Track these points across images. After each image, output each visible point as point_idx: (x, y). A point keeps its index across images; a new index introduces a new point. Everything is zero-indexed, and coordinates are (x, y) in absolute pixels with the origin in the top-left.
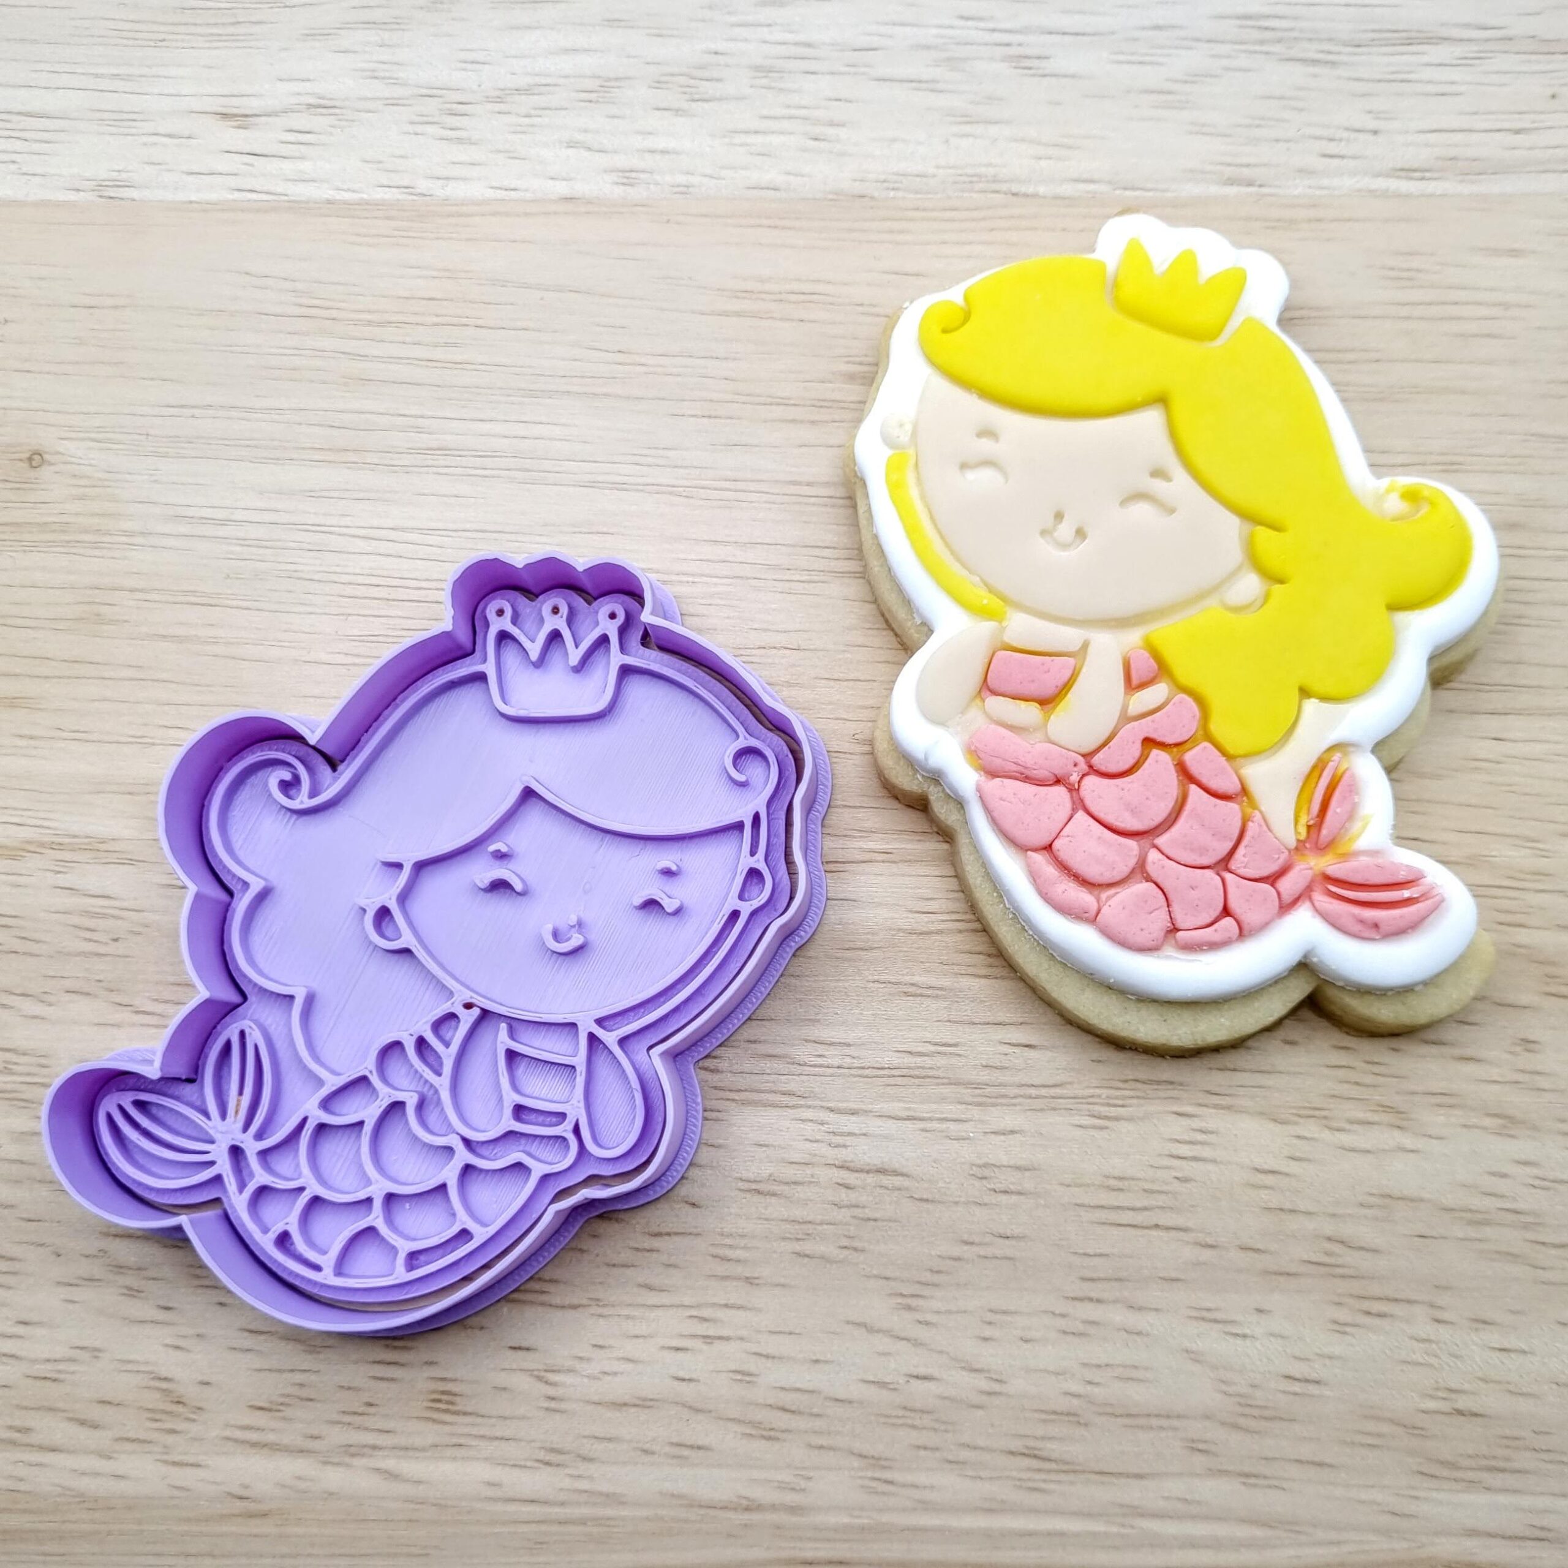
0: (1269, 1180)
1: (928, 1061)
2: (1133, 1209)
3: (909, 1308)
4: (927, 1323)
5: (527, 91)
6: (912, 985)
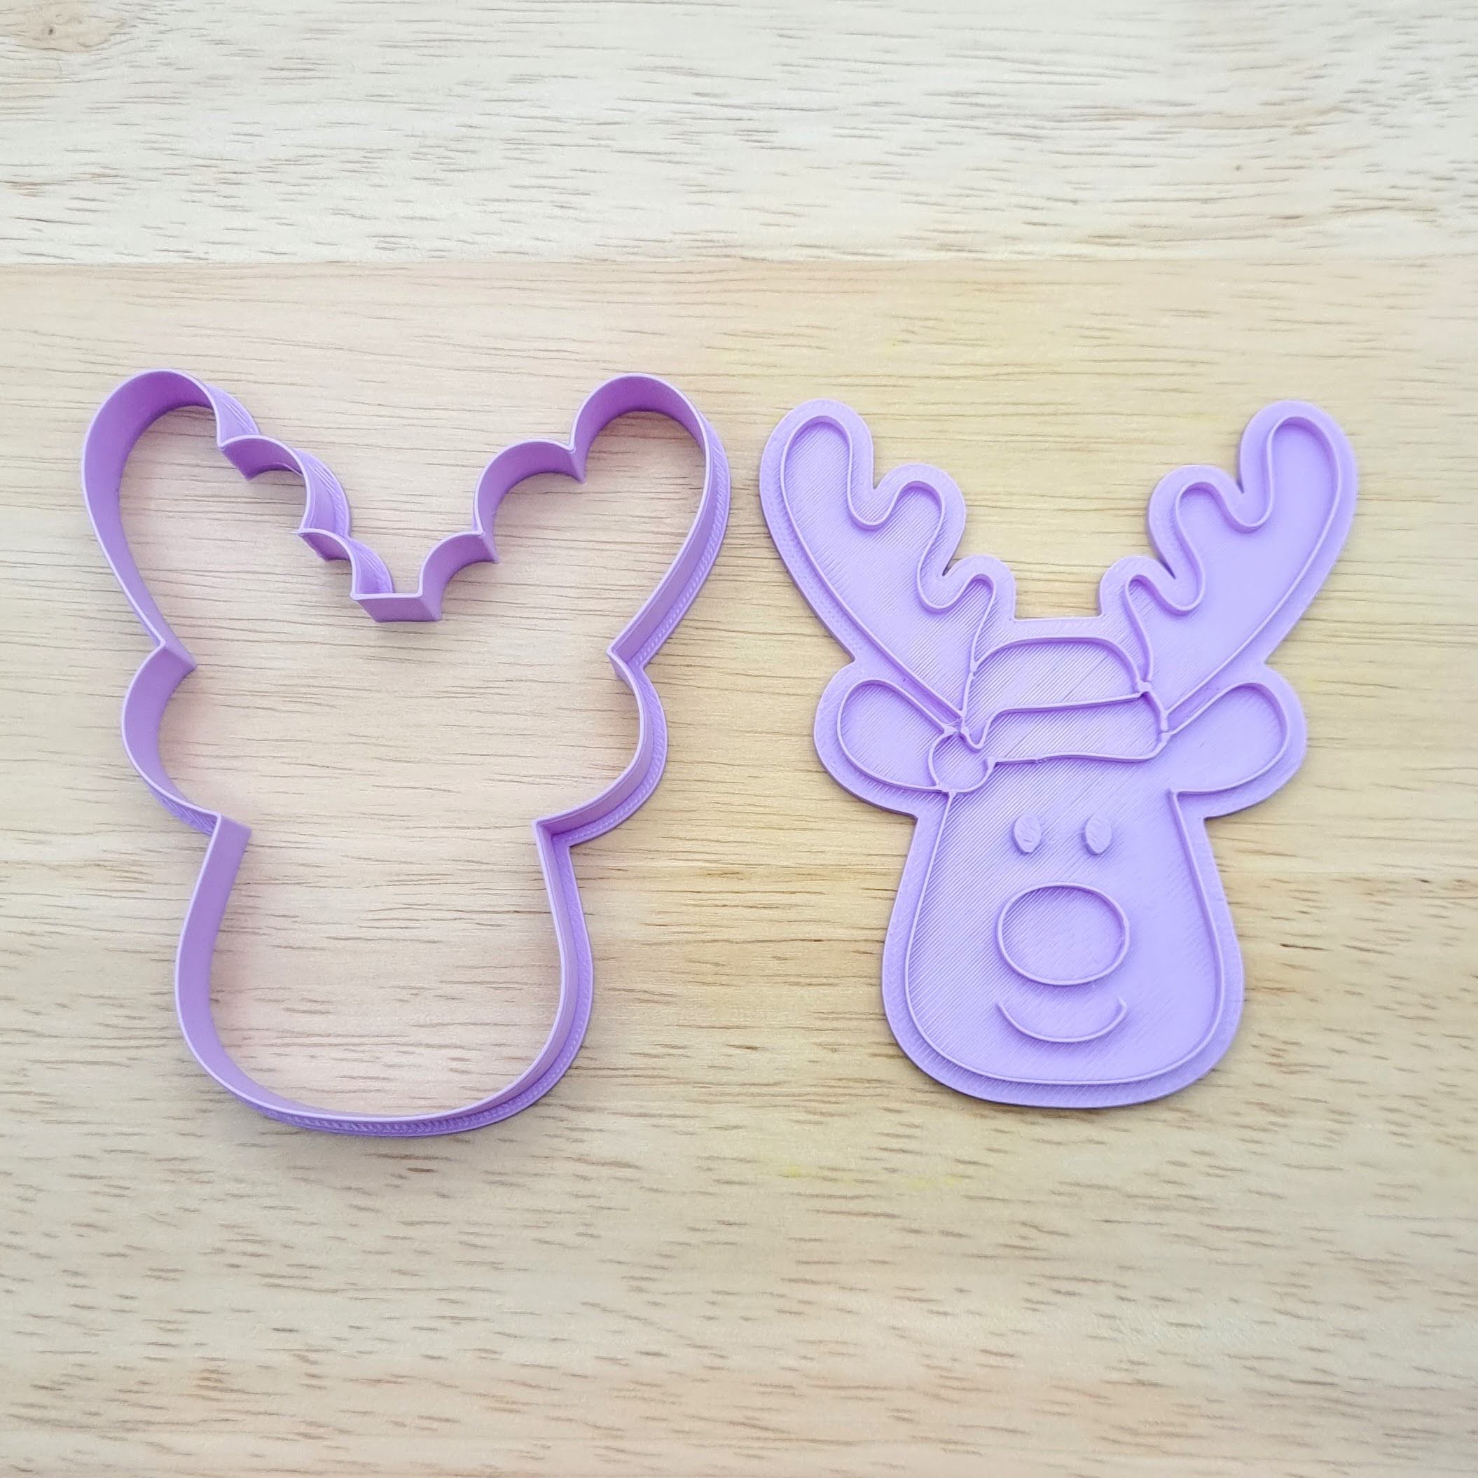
0: (971, 1170)
1: (660, 1063)
2: (844, 1197)
3: (641, 1290)
4: (655, 1304)
5: (296, 161)
6: (645, 992)
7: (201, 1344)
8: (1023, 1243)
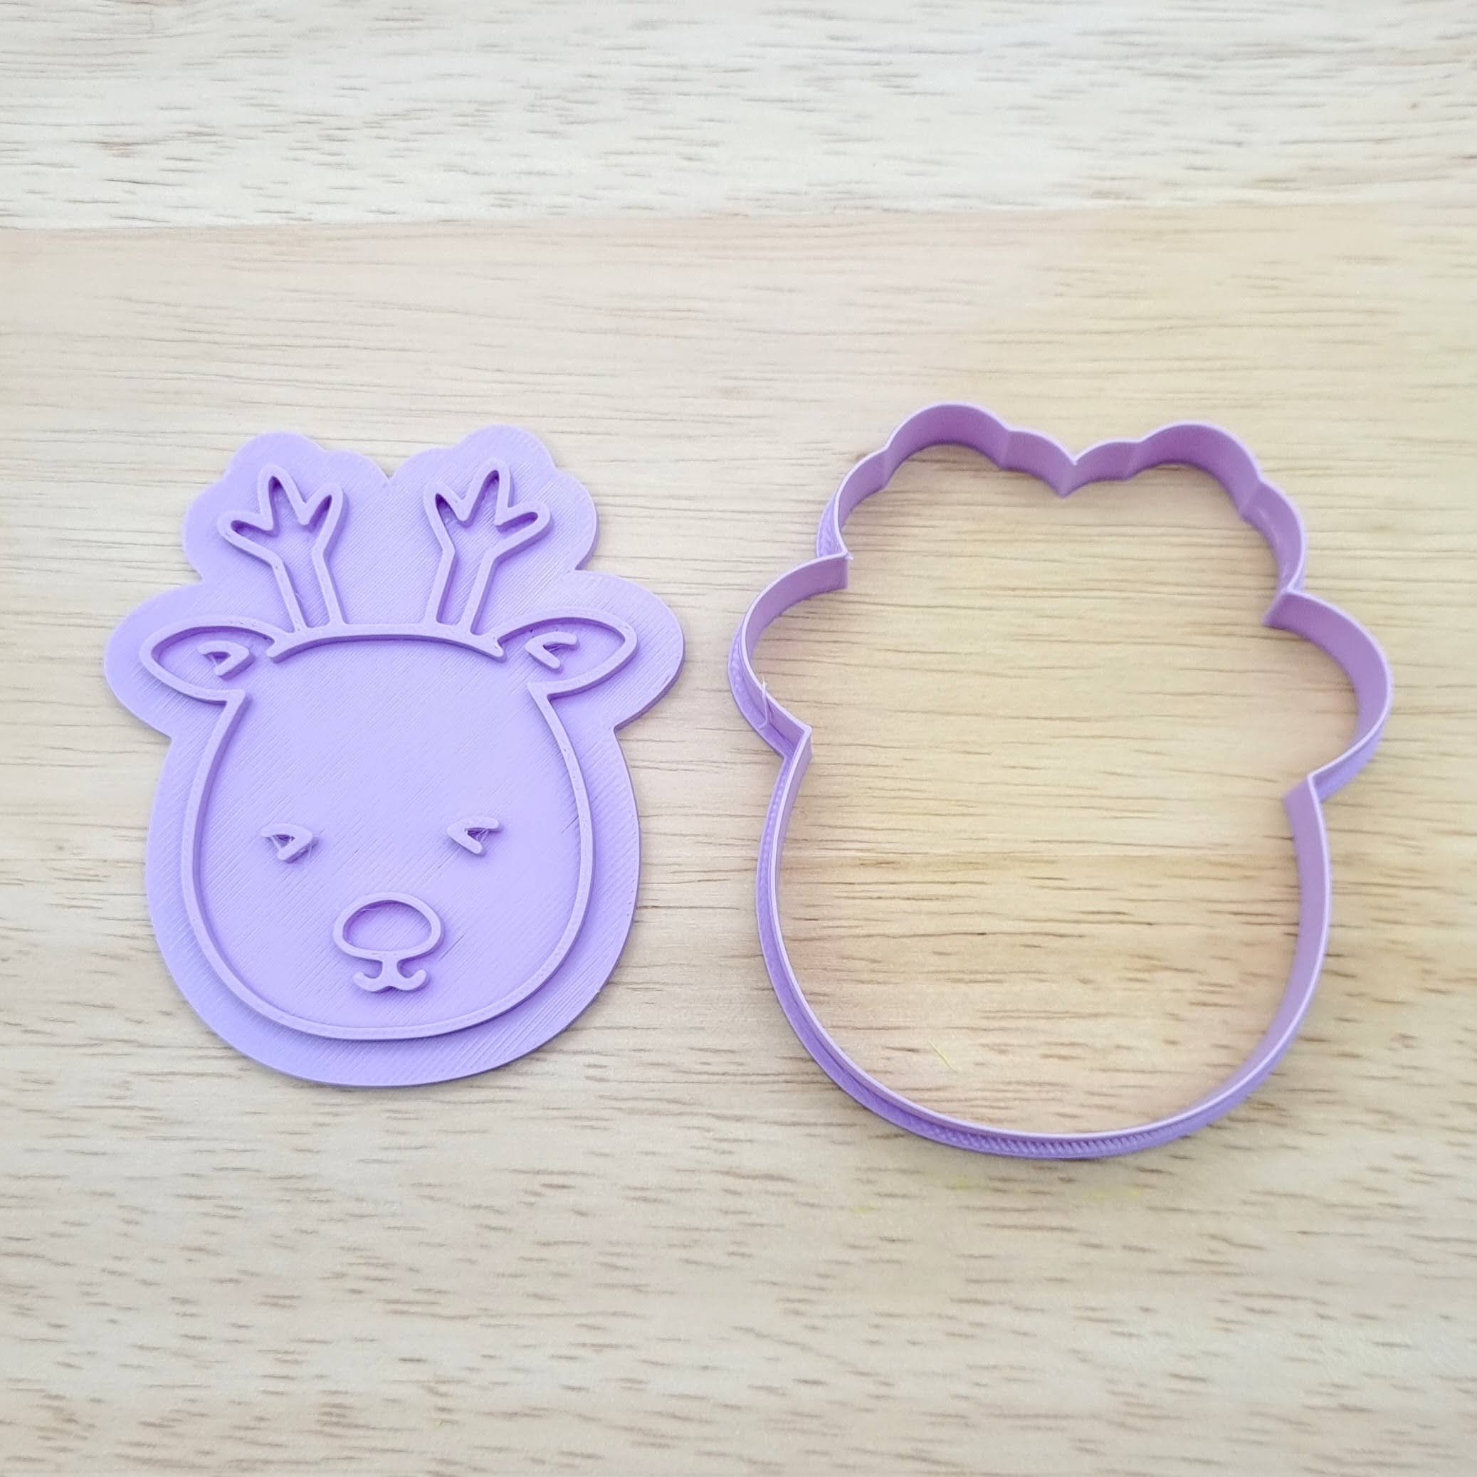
0: (1151, 1178)
3: (797, 1313)
4: (814, 1328)
5: (404, 115)
7: (322, 1377)
8: (1213, 1258)
